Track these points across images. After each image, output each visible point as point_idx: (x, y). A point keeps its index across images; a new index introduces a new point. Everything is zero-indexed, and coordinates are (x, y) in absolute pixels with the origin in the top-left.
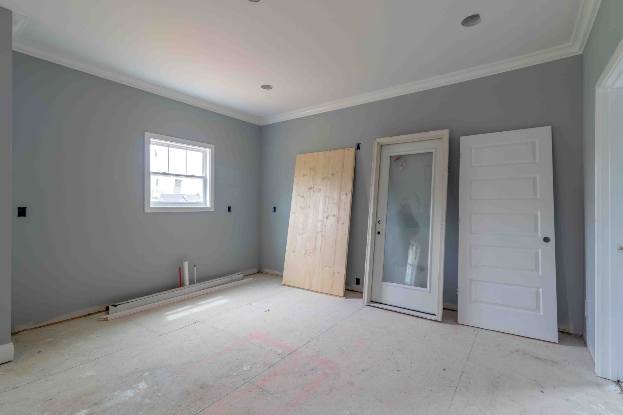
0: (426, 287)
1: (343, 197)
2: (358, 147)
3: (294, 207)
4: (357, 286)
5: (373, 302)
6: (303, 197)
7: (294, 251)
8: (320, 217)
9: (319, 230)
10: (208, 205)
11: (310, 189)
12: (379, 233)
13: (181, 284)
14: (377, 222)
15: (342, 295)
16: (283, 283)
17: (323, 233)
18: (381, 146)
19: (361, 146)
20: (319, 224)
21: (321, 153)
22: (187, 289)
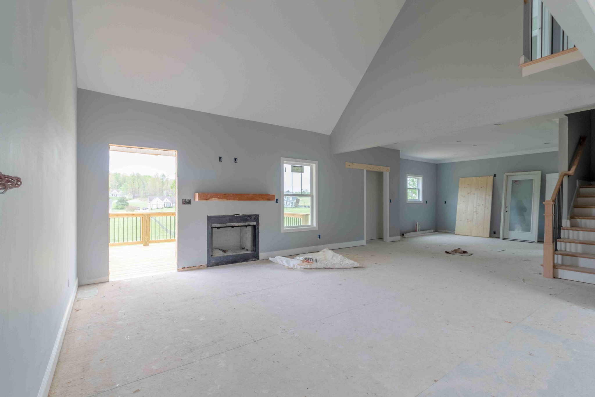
0: (530, 232)
1: (488, 197)
2: (495, 176)
3: (459, 202)
4: (494, 235)
5: (504, 239)
6: (464, 197)
7: (461, 220)
8: (475, 206)
9: (474, 211)
10: (421, 200)
11: (469, 193)
12: (507, 212)
13: (416, 231)
14: (506, 207)
15: (488, 237)
16: (456, 234)
17: (477, 212)
18: (507, 176)
19: (496, 175)
20: (475, 209)
21: (474, 178)
22: (418, 233)
